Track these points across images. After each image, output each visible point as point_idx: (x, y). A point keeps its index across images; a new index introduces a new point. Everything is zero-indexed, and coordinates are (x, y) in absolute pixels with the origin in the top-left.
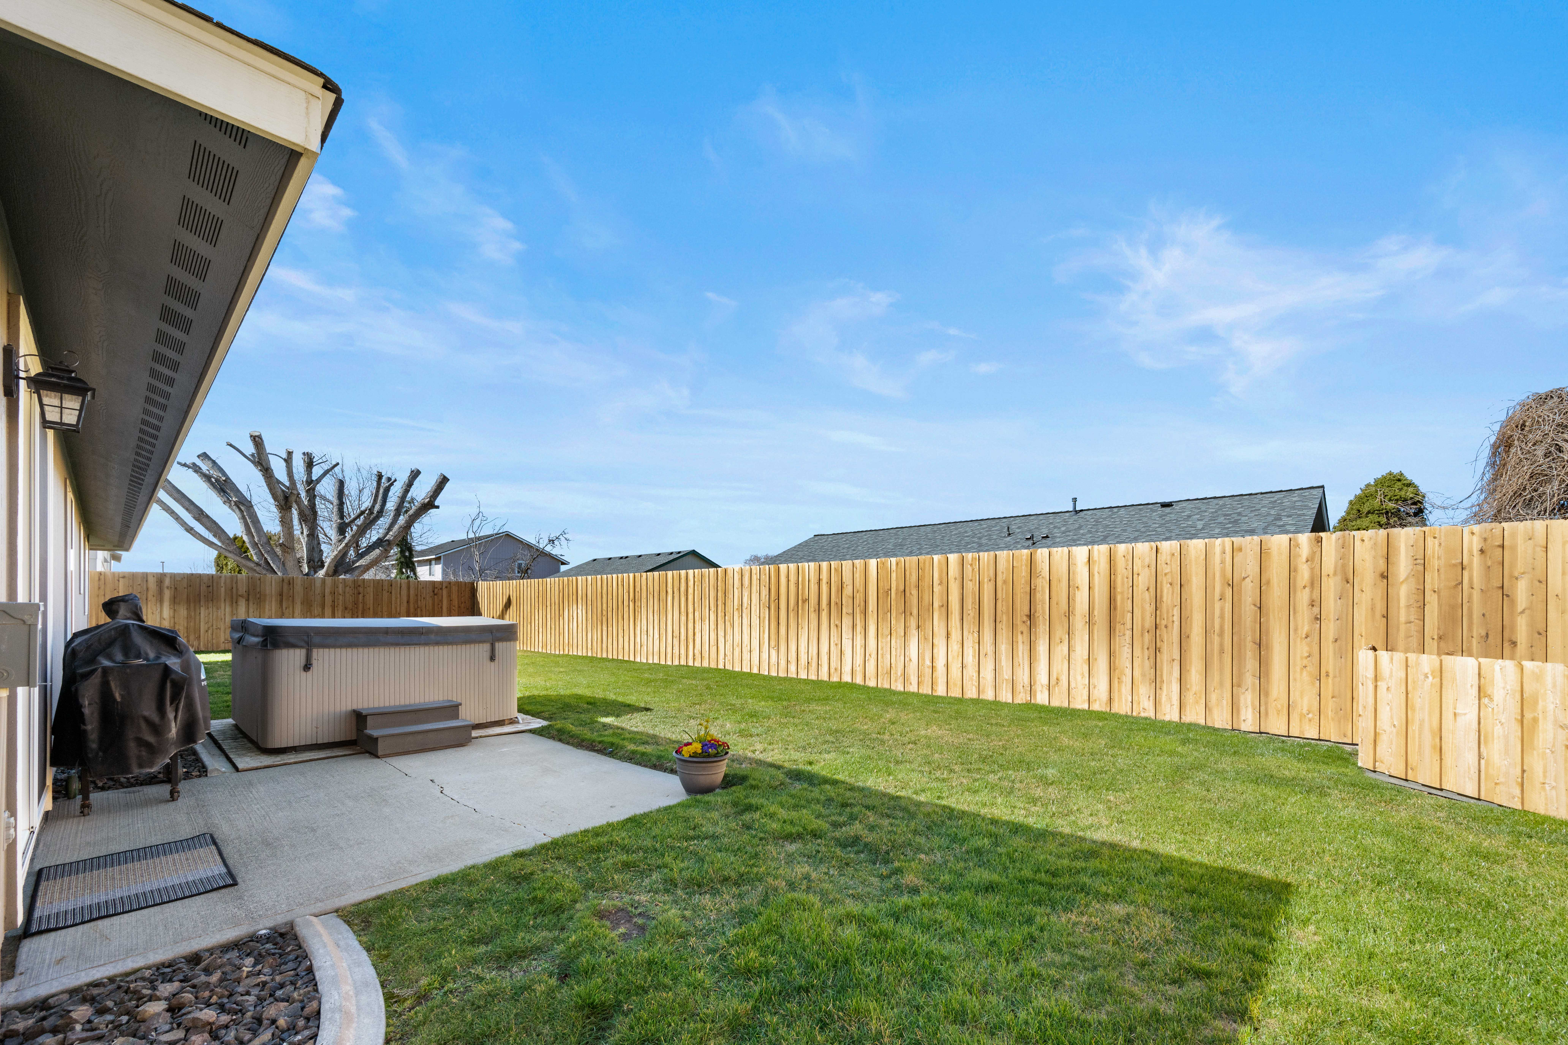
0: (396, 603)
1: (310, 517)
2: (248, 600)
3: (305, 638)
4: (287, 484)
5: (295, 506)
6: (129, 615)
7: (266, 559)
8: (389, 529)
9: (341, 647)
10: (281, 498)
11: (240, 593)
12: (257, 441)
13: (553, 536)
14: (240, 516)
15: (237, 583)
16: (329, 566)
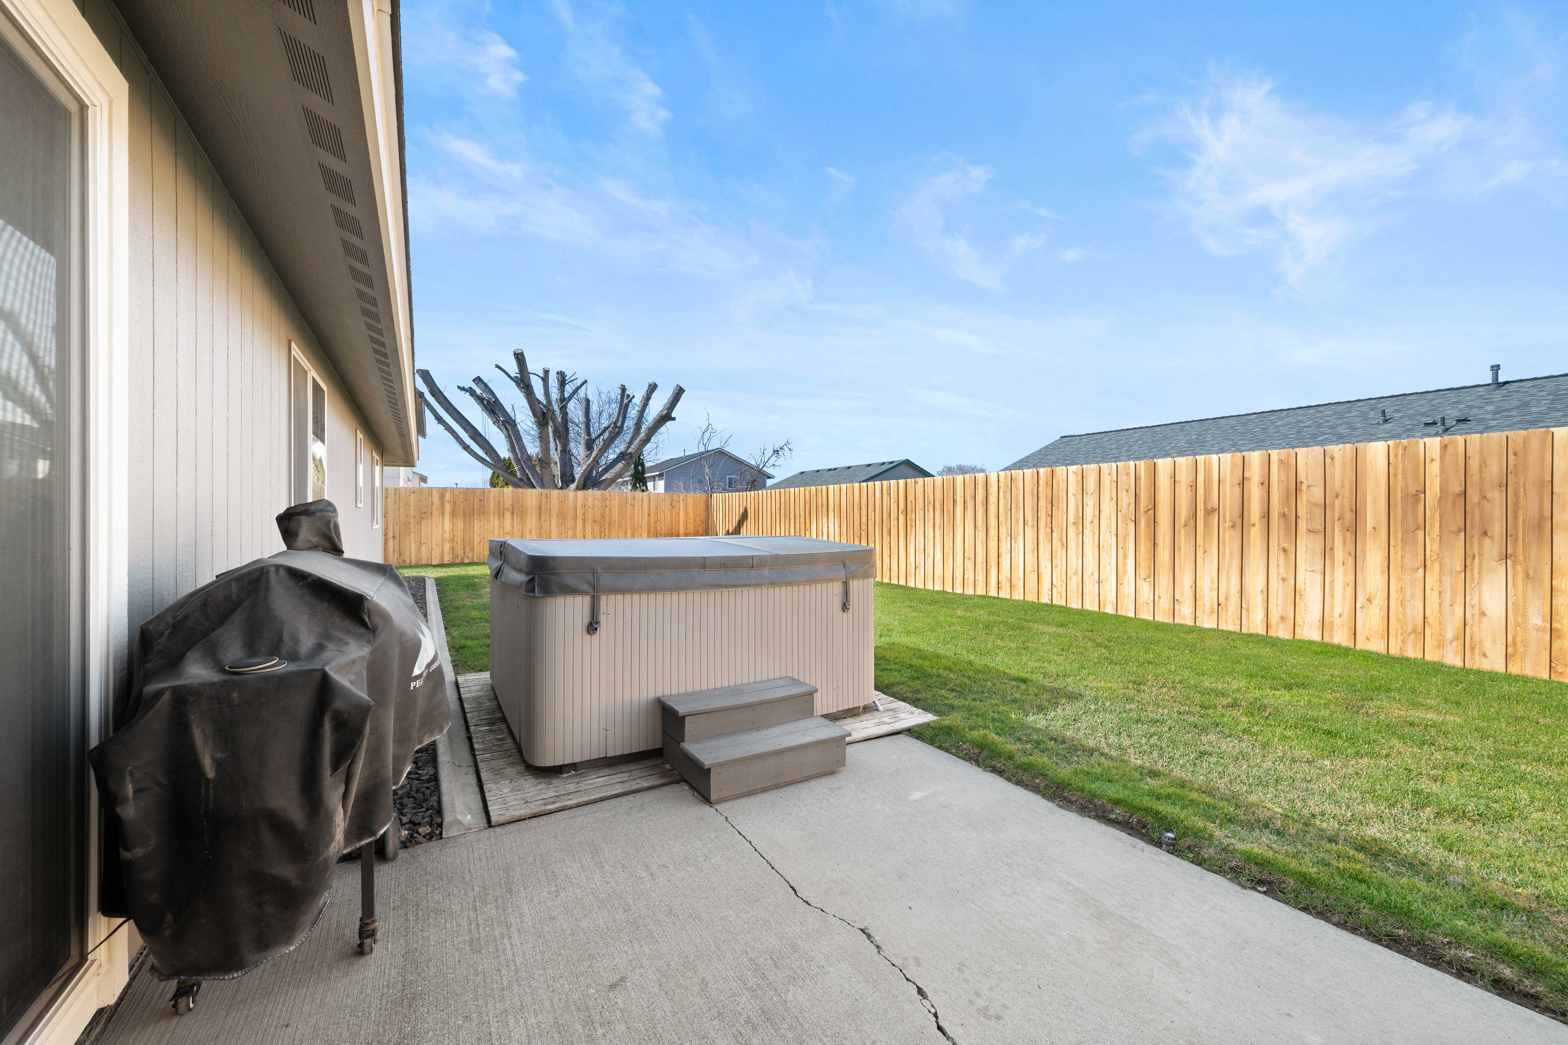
0: (638, 516)
1: (562, 434)
2: (512, 513)
3: (589, 576)
4: (545, 403)
5: (551, 424)
6: (315, 540)
7: (527, 475)
8: (630, 443)
9: (640, 591)
10: (539, 414)
11: (506, 507)
12: (520, 358)
13: (777, 447)
14: (506, 434)
15: (503, 497)
16: (579, 481)
